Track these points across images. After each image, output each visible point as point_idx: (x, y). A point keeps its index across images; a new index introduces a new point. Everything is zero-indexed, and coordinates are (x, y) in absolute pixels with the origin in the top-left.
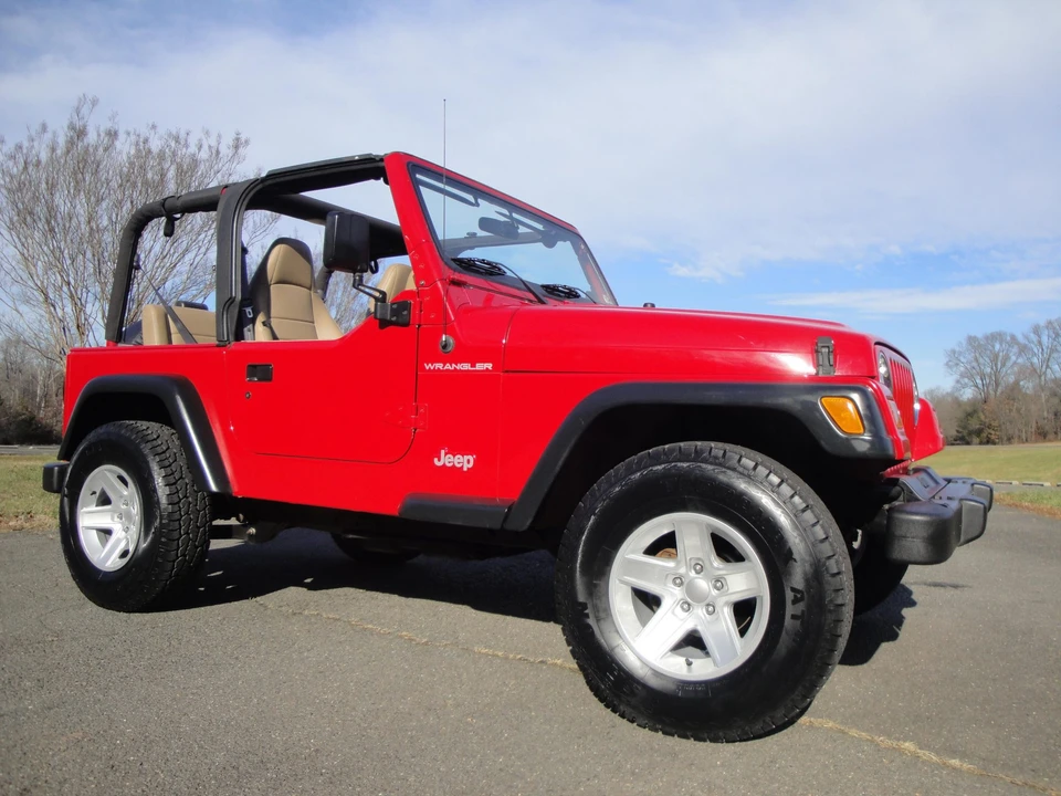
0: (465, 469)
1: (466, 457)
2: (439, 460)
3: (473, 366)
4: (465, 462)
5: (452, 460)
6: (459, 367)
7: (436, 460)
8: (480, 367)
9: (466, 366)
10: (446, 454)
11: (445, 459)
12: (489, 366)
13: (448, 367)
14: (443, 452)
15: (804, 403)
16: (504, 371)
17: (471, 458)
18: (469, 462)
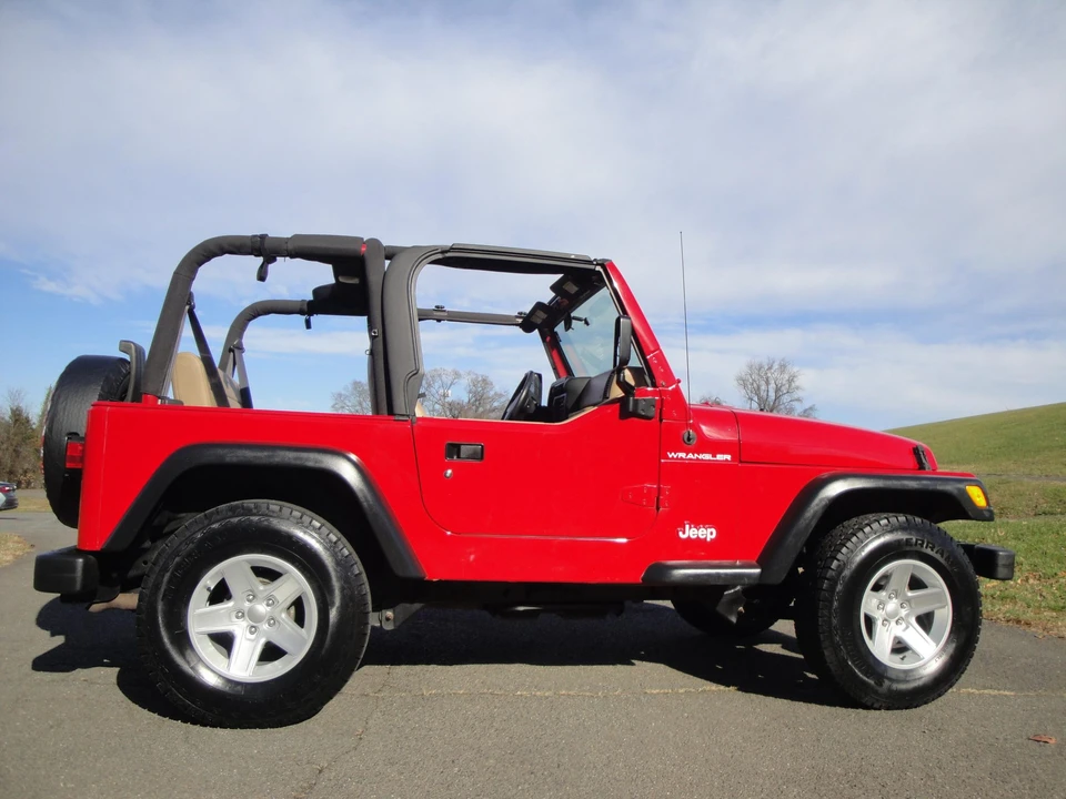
0: (708, 540)
1: (709, 530)
2: (684, 533)
3: (714, 456)
4: (708, 533)
5: (696, 532)
6: (701, 456)
7: (681, 534)
8: (720, 457)
9: (707, 457)
10: (690, 528)
11: (690, 532)
12: (728, 457)
13: (690, 456)
14: (687, 526)
15: (959, 490)
16: (741, 462)
17: (714, 531)
18: (711, 533)
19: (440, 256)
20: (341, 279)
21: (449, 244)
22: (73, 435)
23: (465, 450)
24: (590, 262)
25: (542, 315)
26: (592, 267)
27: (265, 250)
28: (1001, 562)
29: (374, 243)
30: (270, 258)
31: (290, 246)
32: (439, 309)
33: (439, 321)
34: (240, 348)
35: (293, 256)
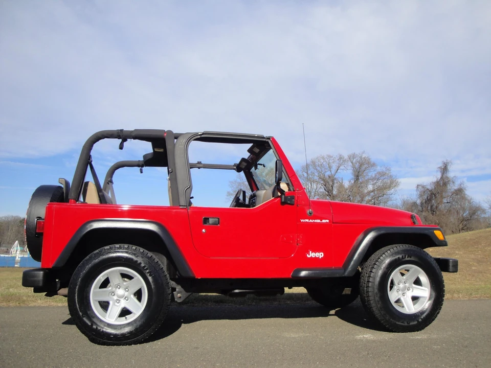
0: (320, 258)
1: (320, 253)
2: (309, 255)
3: (321, 220)
4: (320, 255)
5: (315, 254)
6: (316, 221)
7: (308, 255)
8: (324, 221)
9: (318, 221)
11: (312, 255)
12: (328, 221)
13: (311, 221)
14: (311, 252)
16: (333, 223)
17: (322, 254)
18: (321, 255)
19: (199, 137)
20: (156, 150)
21: (202, 131)
22: (39, 218)
23: (211, 221)
24: (264, 138)
25: (244, 164)
26: (265, 140)
27: (123, 136)
28: (451, 264)
29: (170, 132)
30: (125, 140)
31: (133, 134)
32: (199, 163)
33: (199, 168)
34: (111, 182)
35: (135, 138)
